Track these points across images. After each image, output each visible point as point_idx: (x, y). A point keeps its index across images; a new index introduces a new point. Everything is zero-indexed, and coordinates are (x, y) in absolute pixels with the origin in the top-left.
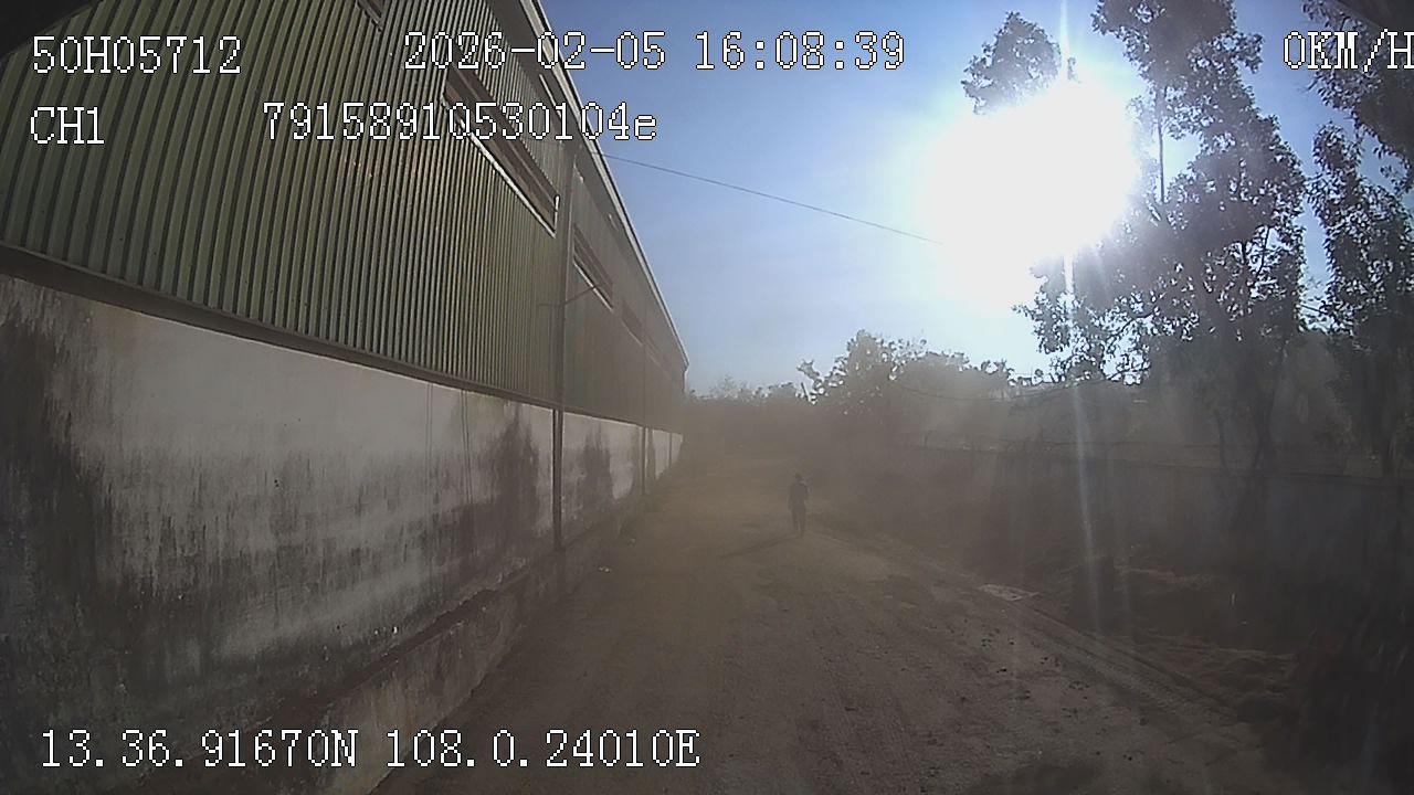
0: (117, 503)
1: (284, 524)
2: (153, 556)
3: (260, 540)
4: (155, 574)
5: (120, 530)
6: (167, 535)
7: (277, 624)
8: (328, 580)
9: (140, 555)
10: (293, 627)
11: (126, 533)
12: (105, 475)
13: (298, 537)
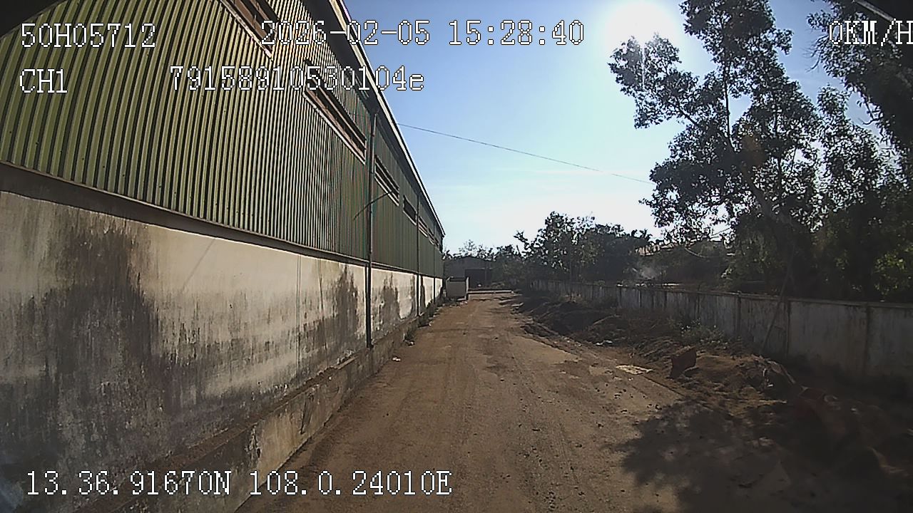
0: (160, 317)
1: (234, 328)
2: (176, 343)
3: (223, 336)
4: (177, 353)
5: (162, 330)
6: (183, 332)
7: (231, 380)
8: (254, 356)
9: (170, 343)
10: (239, 381)
11: (164, 331)
12: (155, 302)
13: (240, 335)
